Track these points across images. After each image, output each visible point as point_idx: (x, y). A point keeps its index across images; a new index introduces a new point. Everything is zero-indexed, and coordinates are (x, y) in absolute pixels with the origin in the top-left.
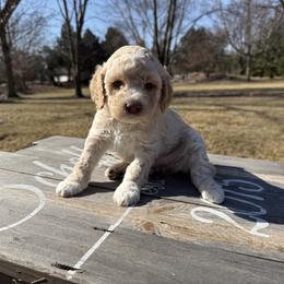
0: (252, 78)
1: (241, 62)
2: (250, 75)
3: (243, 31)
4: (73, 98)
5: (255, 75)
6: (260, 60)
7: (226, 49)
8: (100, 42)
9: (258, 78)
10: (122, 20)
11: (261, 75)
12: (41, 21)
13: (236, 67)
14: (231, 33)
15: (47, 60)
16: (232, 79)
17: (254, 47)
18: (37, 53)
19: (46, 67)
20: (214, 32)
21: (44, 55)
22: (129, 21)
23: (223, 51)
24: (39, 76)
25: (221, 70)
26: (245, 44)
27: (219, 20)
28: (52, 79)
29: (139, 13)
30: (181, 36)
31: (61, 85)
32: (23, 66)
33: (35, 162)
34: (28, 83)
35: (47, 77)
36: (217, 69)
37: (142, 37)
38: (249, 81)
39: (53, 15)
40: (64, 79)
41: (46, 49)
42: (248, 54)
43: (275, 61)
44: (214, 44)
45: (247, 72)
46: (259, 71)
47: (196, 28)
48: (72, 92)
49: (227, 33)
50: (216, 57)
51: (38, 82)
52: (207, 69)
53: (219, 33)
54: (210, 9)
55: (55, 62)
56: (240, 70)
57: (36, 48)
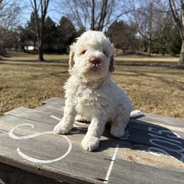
0: (151, 54)
1: (145, 44)
2: (150, 52)
3: (147, 25)
4: (37, 61)
5: (153, 53)
6: (156, 43)
7: (136, 35)
8: (56, 26)
9: (155, 55)
10: (71, 12)
11: (157, 52)
12: (18, 10)
13: (142, 47)
14: (140, 26)
15: (20, 35)
16: (139, 54)
17: (153, 35)
18: (14, 31)
19: (19, 40)
20: (129, 24)
21: (19, 32)
22: (76, 14)
23: (134, 36)
24: (14, 45)
25: (132, 48)
26: (148, 33)
27: (132, 17)
28: (23, 48)
29: (83, 9)
30: (109, 25)
31: (29, 52)
32: (4, 38)
33: (52, 116)
34: (6, 49)
35: (19, 46)
36: (130, 47)
37: (84, 24)
38: (149, 56)
39: (26, 7)
40: (31, 48)
41: (20, 28)
42: (150, 39)
43: (166, 44)
44: (129, 32)
45: (149, 51)
46: (156, 50)
47: (118, 21)
48: (37, 57)
49: (138, 25)
50: (130, 40)
51: (13, 49)
52: (124, 47)
53: (132, 24)
54: (127, 10)
55: (26, 37)
56: (144, 49)
57: (14, 27)
